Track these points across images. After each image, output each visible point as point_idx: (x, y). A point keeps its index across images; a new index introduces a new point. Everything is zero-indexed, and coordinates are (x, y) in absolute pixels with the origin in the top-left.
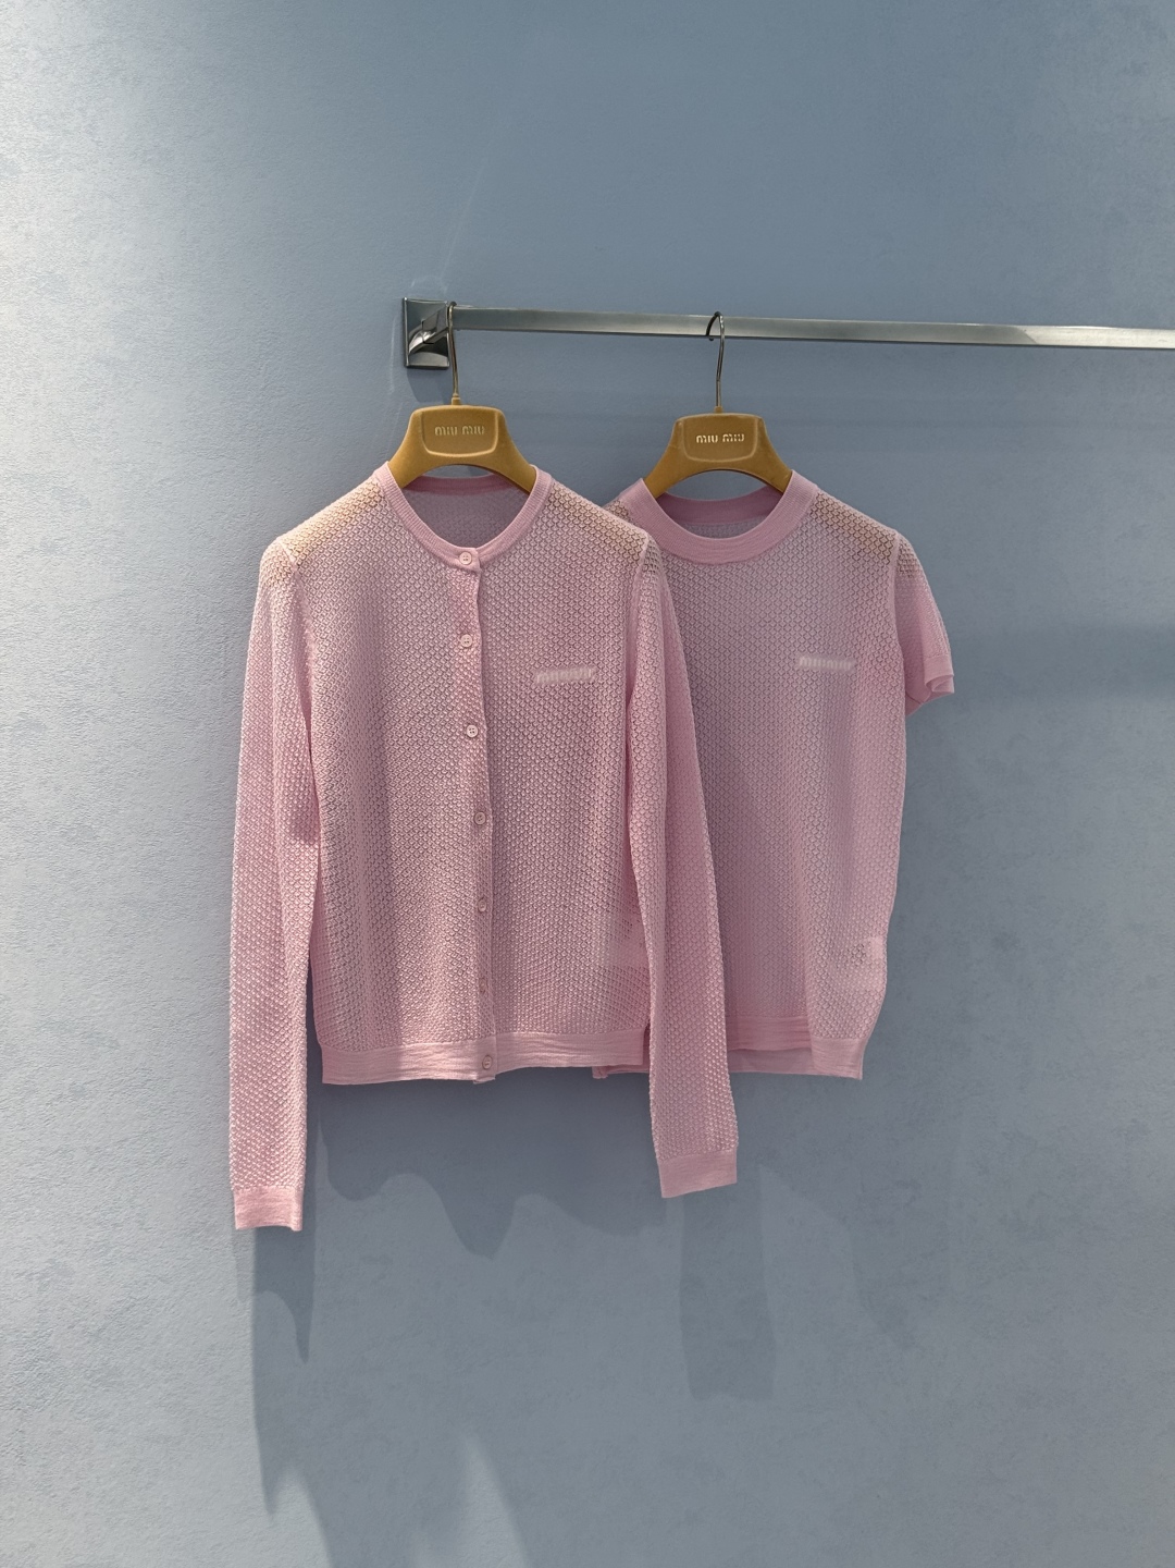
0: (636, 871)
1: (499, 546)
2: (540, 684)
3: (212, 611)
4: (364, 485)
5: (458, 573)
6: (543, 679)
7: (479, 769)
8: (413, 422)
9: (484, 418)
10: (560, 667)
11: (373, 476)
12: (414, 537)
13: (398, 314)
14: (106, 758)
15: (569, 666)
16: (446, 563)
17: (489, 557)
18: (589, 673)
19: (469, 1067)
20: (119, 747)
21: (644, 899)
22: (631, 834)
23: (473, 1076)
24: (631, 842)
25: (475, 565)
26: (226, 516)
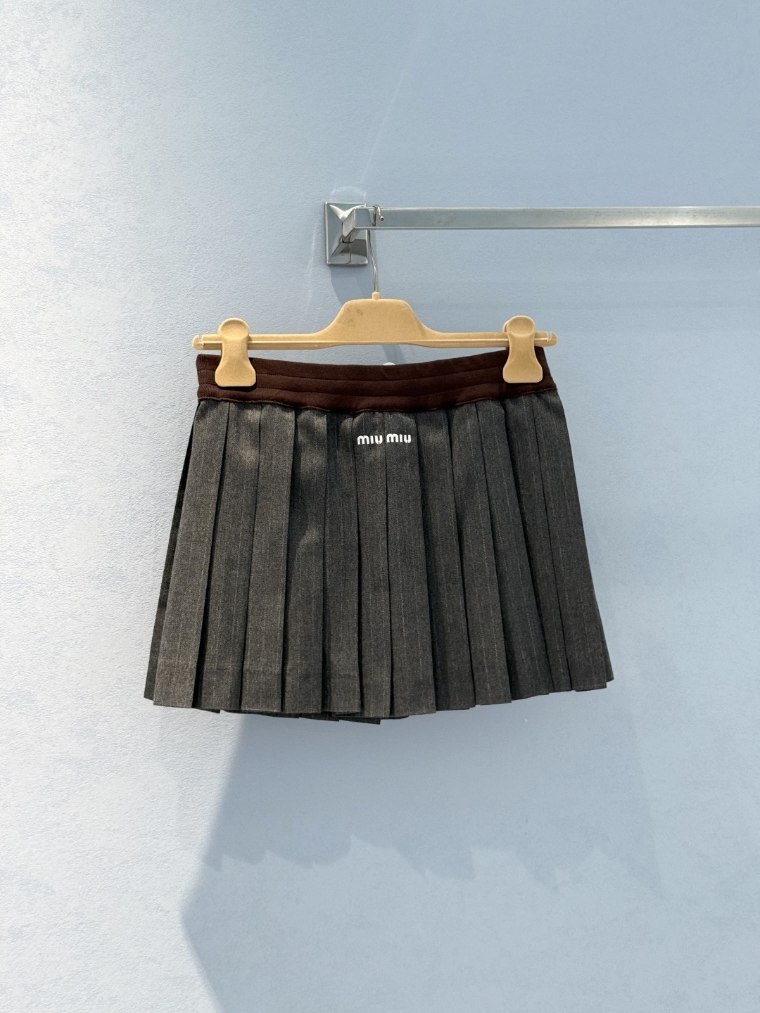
3: (144, 493)
13: (320, 217)
14: (45, 628)
20: (56, 618)
26: (157, 407)
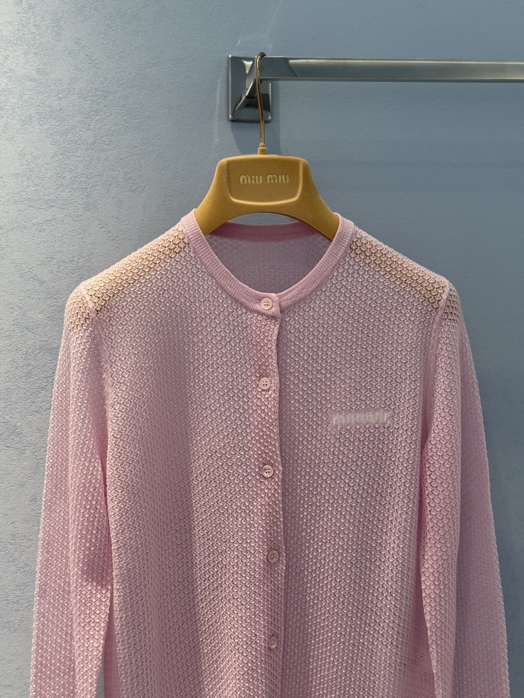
0: (427, 617)
1: (300, 292)
2: (336, 426)
4: (170, 232)
5: (260, 318)
6: (339, 421)
7: (273, 509)
8: (219, 170)
9: (290, 167)
10: (356, 411)
11: (180, 223)
12: (217, 282)
13: (223, 71)
15: (365, 411)
16: (247, 308)
17: (289, 302)
18: (384, 417)
22: (423, 579)
24: (423, 587)
25: (275, 310)
26: (54, 262)
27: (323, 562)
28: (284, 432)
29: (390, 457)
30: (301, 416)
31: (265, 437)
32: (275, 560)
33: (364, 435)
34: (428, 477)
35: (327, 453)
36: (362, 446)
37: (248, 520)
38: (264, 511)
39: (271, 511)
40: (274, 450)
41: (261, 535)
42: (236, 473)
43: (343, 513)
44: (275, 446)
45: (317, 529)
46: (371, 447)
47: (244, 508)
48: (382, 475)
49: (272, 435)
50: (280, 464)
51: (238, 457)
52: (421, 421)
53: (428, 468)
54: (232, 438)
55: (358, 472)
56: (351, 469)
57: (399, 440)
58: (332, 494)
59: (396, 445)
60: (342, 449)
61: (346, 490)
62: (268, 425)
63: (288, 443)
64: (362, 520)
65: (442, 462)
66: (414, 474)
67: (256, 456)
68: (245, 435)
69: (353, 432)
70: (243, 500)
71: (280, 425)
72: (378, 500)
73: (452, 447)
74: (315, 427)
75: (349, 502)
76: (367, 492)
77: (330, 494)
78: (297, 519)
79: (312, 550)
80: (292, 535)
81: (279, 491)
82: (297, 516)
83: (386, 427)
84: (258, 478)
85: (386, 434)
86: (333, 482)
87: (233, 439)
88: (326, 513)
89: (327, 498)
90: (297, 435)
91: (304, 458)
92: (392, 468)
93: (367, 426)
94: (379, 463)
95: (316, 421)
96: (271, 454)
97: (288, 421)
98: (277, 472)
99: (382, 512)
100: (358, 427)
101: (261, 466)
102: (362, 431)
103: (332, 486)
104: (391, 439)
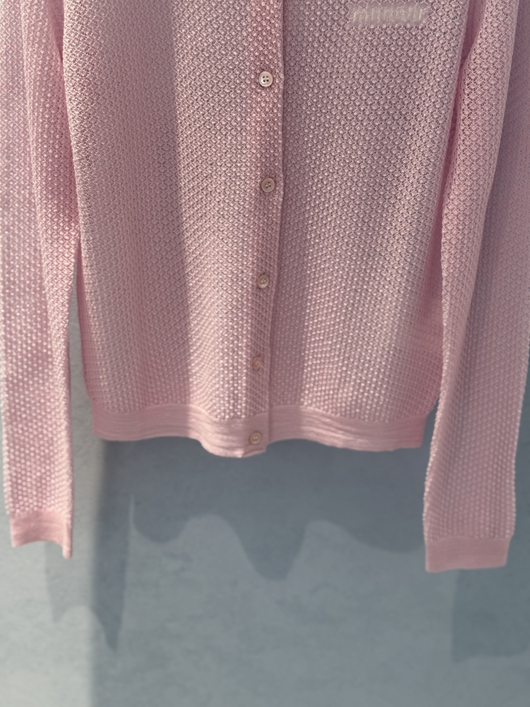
0: (444, 266)
2: (357, 24)
6: (361, 18)
7: (270, 127)
18: (418, 13)
19: (234, 445)
21: (448, 298)
22: (444, 221)
23: (239, 453)
24: (443, 231)
27: (328, 195)
28: (289, 29)
29: (421, 68)
30: (313, 8)
31: (264, 34)
32: (270, 190)
33: (391, 38)
34: (466, 97)
35: (342, 60)
36: (387, 52)
37: (239, 139)
38: (258, 129)
39: (268, 130)
40: (275, 51)
41: (254, 158)
42: (227, 79)
43: (356, 138)
44: (276, 46)
45: (323, 156)
46: (399, 55)
47: (235, 124)
48: (408, 92)
49: (273, 31)
50: (282, 71)
51: (231, 58)
52: (465, 20)
53: (468, 84)
54: (223, 33)
55: (379, 87)
56: (371, 82)
57: (435, 46)
58: (345, 113)
59: (430, 52)
60: (361, 55)
61: (362, 109)
62: (268, 18)
63: (293, 44)
64: (378, 148)
65: (486, 77)
66: (448, 92)
67: (252, 59)
68: (239, 29)
69: (377, 33)
70: (234, 115)
71: (284, 19)
72: (401, 124)
73: (501, 58)
74: (329, 24)
75: (365, 124)
76: (388, 113)
77: (342, 113)
78: (301, 143)
79: (316, 181)
80: (294, 162)
81: (279, 106)
82: (301, 138)
83: (420, 27)
84: (254, 87)
85: (419, 38)
86: (347, 98)
87: (225, 35)
88: (336, 137)
89: (338, 118)
90: (306, 34)
91: (313, 66)
92: (421, 83)
93: (396, 26)
94: (407, 76)
95: (332, 15)
96: (271, 57)
97: (296, 13)
98: (277, 81)
99: (404, 139)
100: (384, 27)
101: (258, 72)
102: (389, 32)
103: (346, 103)
104: (424, 44)
